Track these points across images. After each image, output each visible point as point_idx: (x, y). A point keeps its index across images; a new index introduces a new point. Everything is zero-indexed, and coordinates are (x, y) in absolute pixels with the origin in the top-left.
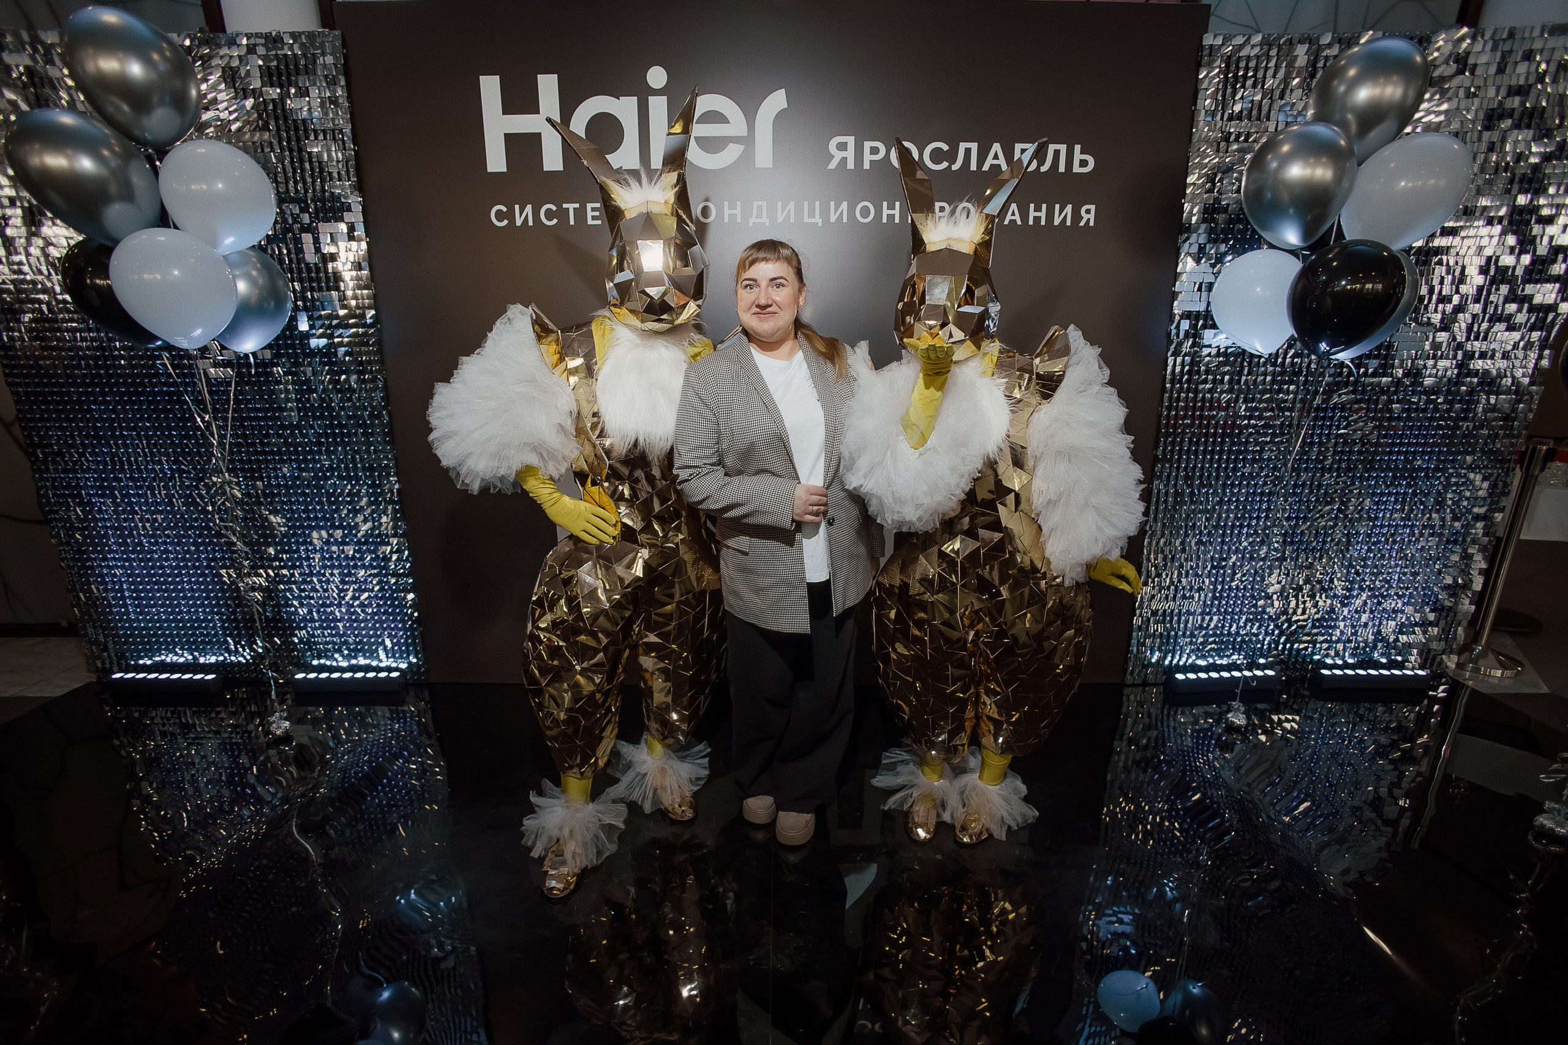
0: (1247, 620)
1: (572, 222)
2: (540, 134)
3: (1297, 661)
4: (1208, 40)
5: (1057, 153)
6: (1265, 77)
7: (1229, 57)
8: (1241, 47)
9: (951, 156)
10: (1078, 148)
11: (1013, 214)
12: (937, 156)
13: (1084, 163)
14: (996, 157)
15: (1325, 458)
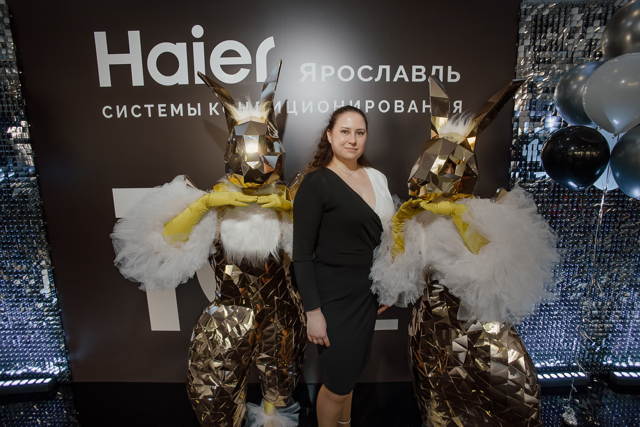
0: (565, 341)
1: (150, 115)
2: (130, 65)
3: (597, 365)
4: (524, 7)
5: (437, 71)
6: (558, 27)
7: (536, 16)
8: (543, 9)
9: (374, 73)
10: (450, 68)
11: (413, 107)
12: (366, 73)
13: (454, 77)
14: (401, 73)
15: (607, 245)
